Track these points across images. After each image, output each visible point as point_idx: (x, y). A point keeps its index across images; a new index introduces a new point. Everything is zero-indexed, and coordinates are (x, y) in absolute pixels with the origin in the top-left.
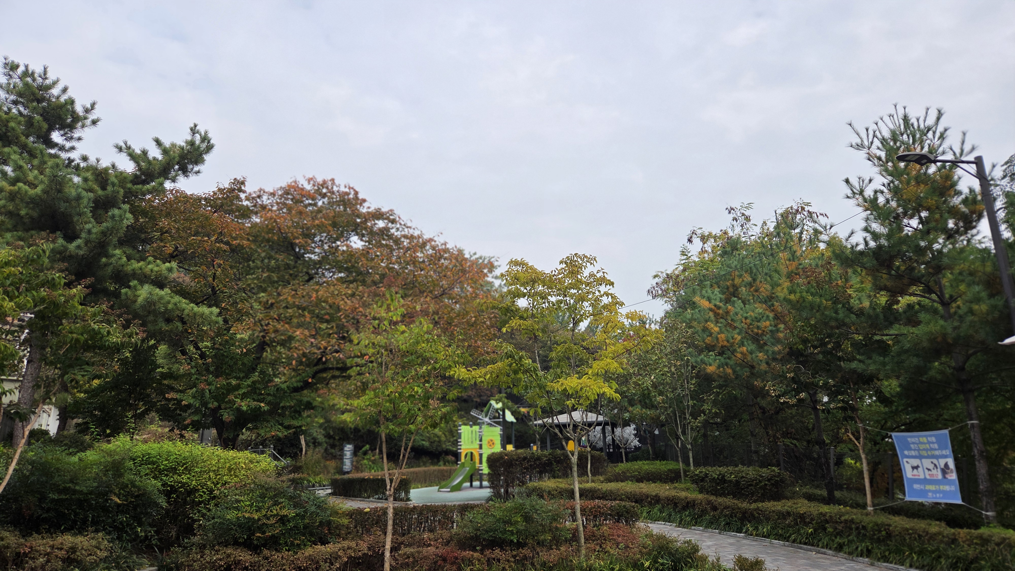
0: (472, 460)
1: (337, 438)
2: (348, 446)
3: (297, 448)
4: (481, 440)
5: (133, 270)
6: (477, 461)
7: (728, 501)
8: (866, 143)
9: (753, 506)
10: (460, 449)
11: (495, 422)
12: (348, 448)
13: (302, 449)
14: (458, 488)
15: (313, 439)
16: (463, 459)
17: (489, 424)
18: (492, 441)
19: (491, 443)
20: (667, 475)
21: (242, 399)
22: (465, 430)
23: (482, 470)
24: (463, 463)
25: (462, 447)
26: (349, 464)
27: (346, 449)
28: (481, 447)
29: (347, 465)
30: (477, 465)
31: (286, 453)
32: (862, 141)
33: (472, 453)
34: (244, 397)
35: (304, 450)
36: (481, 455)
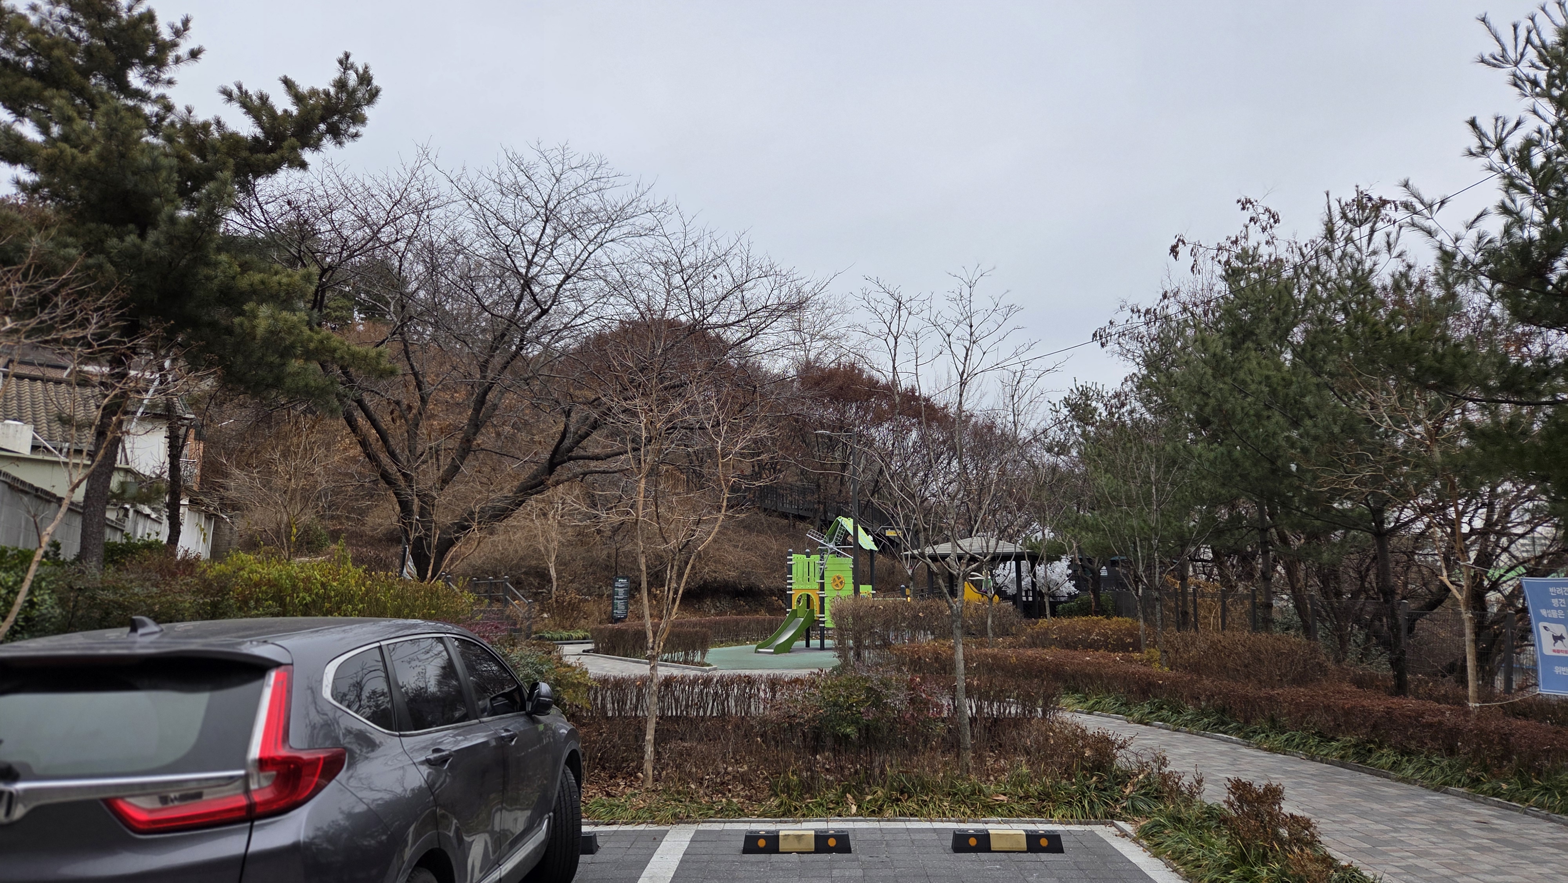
0: (808, 607)
2: (621, 580)
3: (545, 580)
4: (822, 577)
6: (817, 608)
8: (1512, 55)
10: (791, 589)
11: (844, 550)
12: (621, 584)
13: (551, 583)
14: (786, 648)
16: (794, 605)
17: (834, 552)
18: (839, 578)
20: (1119, 639)
22: (798, 561)
23: (823, 622)
24: (795, 611)
25: (793, 587)
26: (623, 607)
27: (617, 584)
28: (822, 587)
29: (620, 609)
30: (817, 615)
32: (1504, 49)
33: (808, 596)
35: (555, 583)
36: (822, 600)
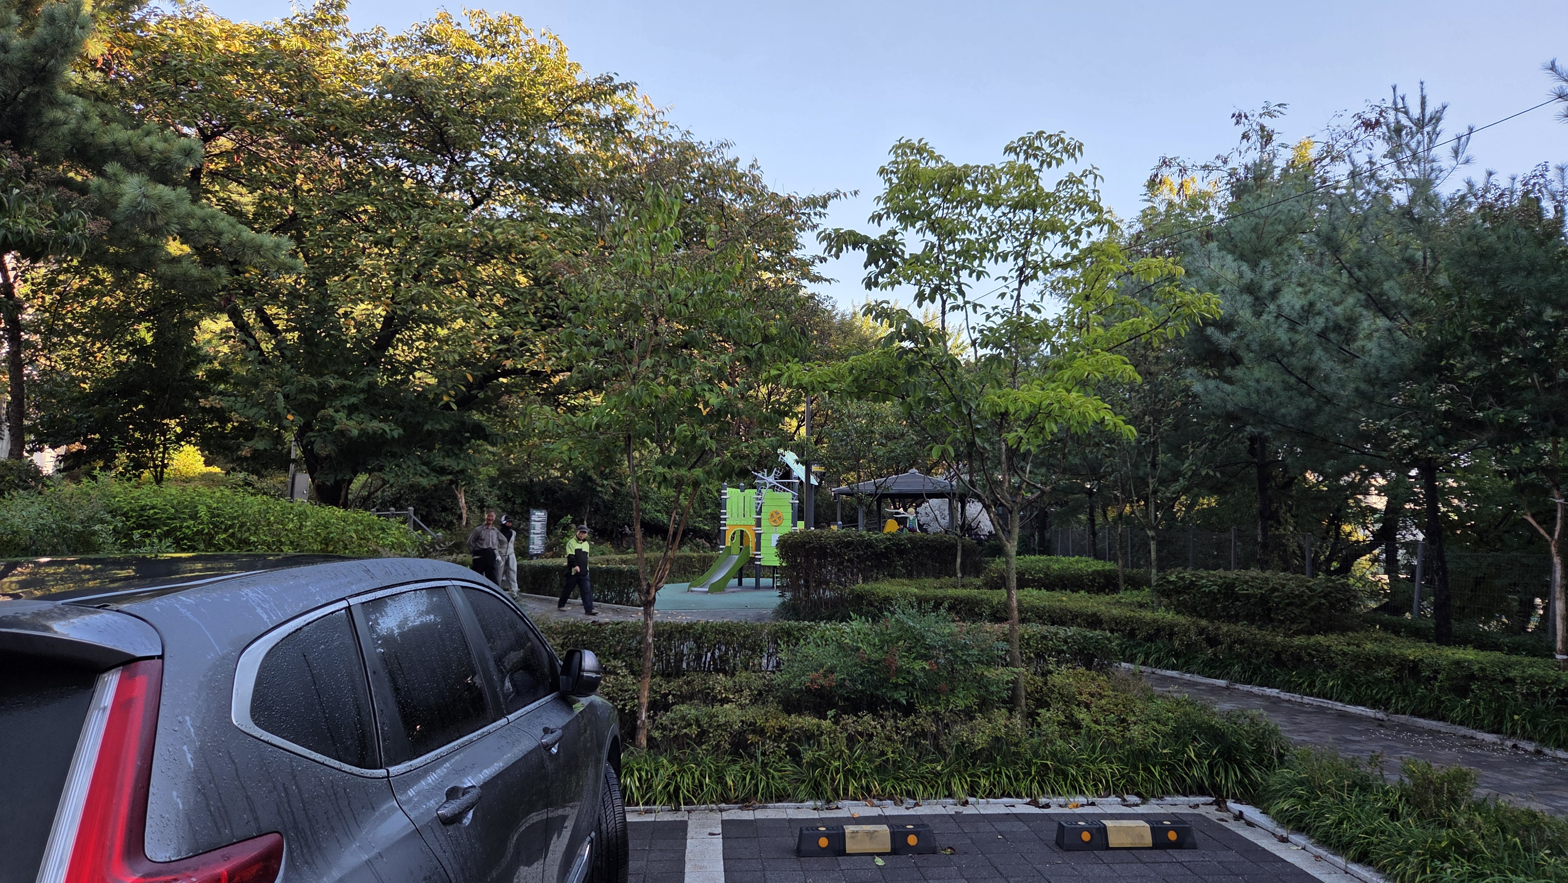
0: (742, 544)
1: (518, 501)
2: (538, 513)
3: (454, 514)
4: (759, 513)
5: (114, 143)
6: (752, 544)
7: (1241, 629)
9: (1298, 641)
10: (725, 525)
11: (783, 484)
12: (538, 518)
13: (460, 517)
14: (719, 588)
15: (478, 501)
16: (728, 543)
17: (773, 488)
18: (777, 513)
19: (776, 518)
20: (1094, 580)
21: (349, 416)
22: (732, 495)
23: (760, 560)
24: (729, 548)
25: (727, 523)
26: (540, 542)
27: (533, 518)
28: (759, 523)
29: (537, 543)
30: (752, 552)
31: (435, 521)
33: (743, 532)
34: (352, 410)
35: (465, 516)
36: (758, 536)
